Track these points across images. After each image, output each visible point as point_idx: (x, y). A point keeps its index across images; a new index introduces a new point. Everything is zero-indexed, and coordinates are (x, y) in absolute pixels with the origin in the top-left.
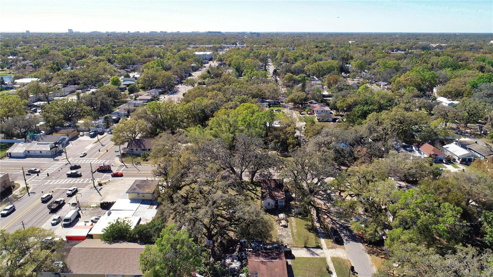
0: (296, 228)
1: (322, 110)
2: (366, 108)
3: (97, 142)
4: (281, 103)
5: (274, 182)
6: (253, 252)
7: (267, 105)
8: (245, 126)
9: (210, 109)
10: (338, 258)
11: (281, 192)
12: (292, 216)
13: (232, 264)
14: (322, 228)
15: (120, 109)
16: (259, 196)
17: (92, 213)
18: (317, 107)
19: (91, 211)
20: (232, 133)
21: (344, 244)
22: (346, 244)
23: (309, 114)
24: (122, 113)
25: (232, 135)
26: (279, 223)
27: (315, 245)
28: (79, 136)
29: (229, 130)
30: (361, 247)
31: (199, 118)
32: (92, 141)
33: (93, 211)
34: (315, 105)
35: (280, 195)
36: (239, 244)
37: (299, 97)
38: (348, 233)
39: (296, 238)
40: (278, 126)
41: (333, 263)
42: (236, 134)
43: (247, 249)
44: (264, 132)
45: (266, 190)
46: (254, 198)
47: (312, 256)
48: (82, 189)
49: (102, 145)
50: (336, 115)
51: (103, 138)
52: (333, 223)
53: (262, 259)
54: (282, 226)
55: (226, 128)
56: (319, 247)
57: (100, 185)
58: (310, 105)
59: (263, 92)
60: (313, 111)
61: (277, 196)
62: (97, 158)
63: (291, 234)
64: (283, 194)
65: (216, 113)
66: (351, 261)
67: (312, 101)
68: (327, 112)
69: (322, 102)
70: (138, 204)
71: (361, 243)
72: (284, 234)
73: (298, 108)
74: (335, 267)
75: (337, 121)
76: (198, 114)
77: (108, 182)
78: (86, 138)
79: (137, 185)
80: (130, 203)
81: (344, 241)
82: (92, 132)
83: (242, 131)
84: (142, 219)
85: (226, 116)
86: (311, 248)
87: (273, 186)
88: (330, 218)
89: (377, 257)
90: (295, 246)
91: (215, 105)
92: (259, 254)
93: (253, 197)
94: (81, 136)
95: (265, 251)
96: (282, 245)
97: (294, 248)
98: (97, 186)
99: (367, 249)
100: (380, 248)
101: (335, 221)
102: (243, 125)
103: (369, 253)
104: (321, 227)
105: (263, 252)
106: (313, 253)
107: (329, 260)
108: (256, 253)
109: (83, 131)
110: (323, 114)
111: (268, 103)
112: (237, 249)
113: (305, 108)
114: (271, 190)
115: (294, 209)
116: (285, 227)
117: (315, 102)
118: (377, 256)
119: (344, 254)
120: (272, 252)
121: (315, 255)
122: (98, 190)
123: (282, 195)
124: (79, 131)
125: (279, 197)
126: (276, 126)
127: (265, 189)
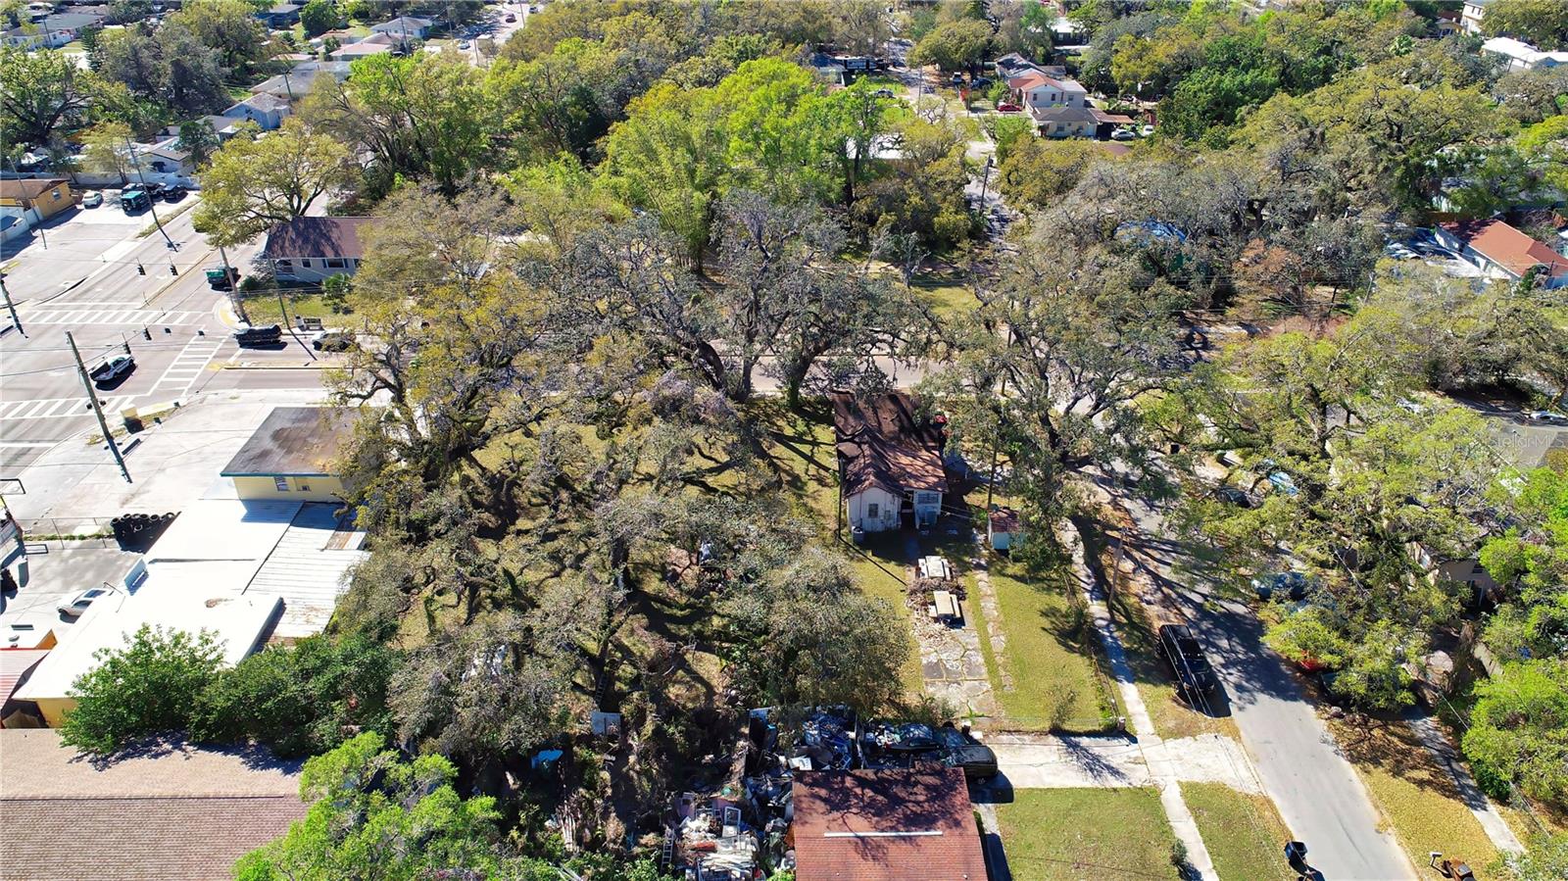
0: (1002, 626)
1: (1053, 90)
2: (1228, 82)
3: (150, 233)
4: (891, 68)
5: (892, 406)
6: (815, 783)
7: (838, 74)
8: (760, 156)
9: (611, 86)
10: (1218, 789)
11: (924, 454)
12: (979, 566)
13: (713, 849)
14: (1120, 626)
15: (262, 96)
16: (827, 469)
17: (74, 569)
18: (1035, 79)
19: (73, 555)
20: (701, 188)
21: (1233, 708)
22: (1241, 709)
23: (1003, 109)
24: (267, 110)
25: (700, 198)
26: (924, 604)
27: (1098, 722)
28: (79, 207)
29: (692, 173)
30: (1307, 720)
31: (572, 126)
32: (131, 226)
33: (80, 558)
34: (1025, 74)
35: (920, 466)
36: (746, 730)
37: (963, 39)
38: (1239, 648)
39: (1009, 681)
40: (893, 155)
41: (1196, 819)
42: (719, 190)
43: (782, 759)
44: (838, 180)
45: (859, 445)
46: (804, 478)
47: (1087, 782)
48: (52, 445)
49: (170, 245)
50: (1108, 112)
51: (180, 212)
52: (1166, 597)
53: (861, 826)
54: (937, 620)
55: (675, 165)
56: (1117, 731)
57: (134, 425)
58: (1006, 72)
59: (824, 21)
60: (1020, 98)
61: (911, 476)
62: (139, 303)
63: (981, 660)
64: (932, 463)
65: (634, 100)
66: (1277, 802)
67: (1009, 57)
68: (1071, 99)
69: (1048, 60)
70: (280, 527)
71: (1309, 700)
72: (950, 658)
73: (959, 84)
74: (1209, 841)
75: (1113, 134)
76: (562, 110)
77: (169, 413)
78: (110, 215)
79: (277, 436)
80: (247, 519)
81: (1231, 692)
82: (134, 188)
83: (744, 178)
84: (288, 607)
85: (677, 117)
86: (1080, 735)
87: (889, 426)
88: (1149, 572)
89: (1395, 781)
90: (1006, 724)
91: (633, 71)
92: (847, 793)
93: (803, 475)
94: (87, 207)
95: (870, 774)
96: (950, 725)
97: (1005, 738)
98: (120, 432)
99: (1340, 734)
100: (1399, 730)
101: (1169, 584)
102: (749, 152)
103: (1354, 760)
104: (1112, 620)
105: (862, 782)
106: (1094, 765)
107: (1174, 804)
108: (831, 789)
109: (99, 187)
110: (1060, 108)
111: (841, 68)
112: (739, 766)
113: (984, 85)
114: (882, 444)
115: (983, 529)
116: (954, 622)
117: (1024, 62)
118: (1397, 772)
119: (1241, 766)
120: (907, 782)
121: (1106, 773)
122: (121, 449)
123: (929, 468)
124: (79, 186)
125: (917, 478)
126: (884, 155)
127: (852, 441)
